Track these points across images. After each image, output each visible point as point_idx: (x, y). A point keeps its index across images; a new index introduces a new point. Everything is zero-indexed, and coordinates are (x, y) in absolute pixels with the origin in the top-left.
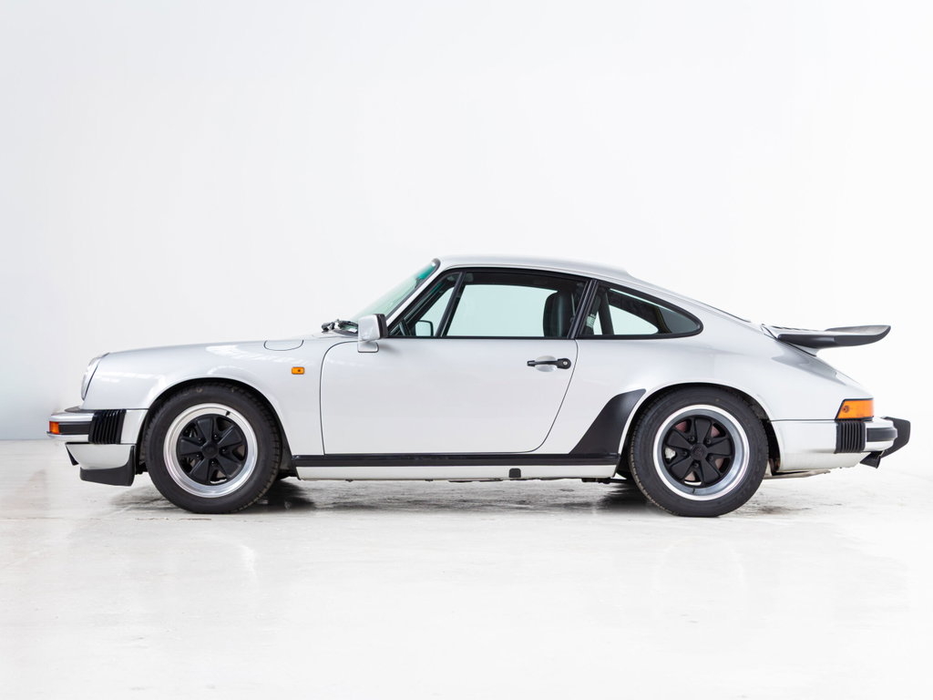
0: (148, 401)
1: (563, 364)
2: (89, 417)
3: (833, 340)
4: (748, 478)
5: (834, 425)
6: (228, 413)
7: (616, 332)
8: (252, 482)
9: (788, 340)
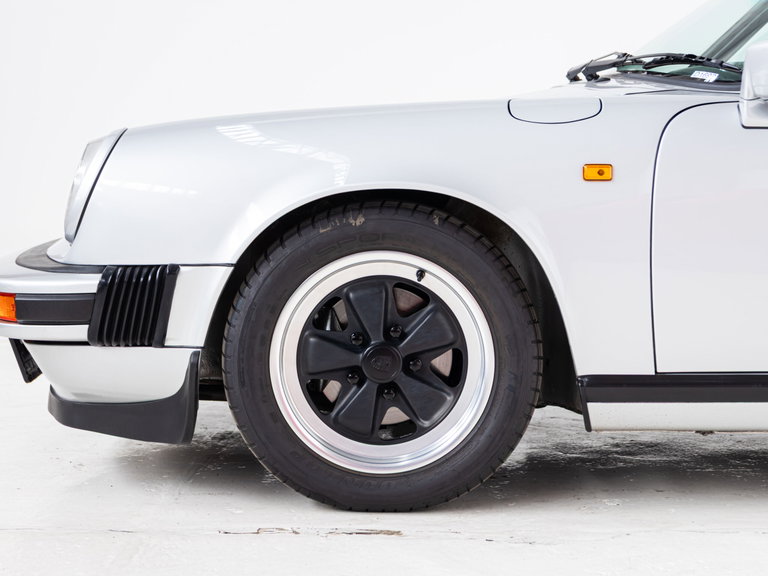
0: (234, 248)
2: (90, 284)
6: (421, 273)
8: (482, 438)
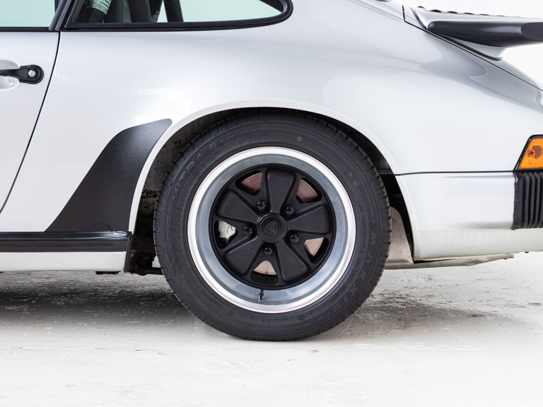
1: (30, 75)
3: (519, 30)
4: (352, 275)
5: (511, 181)
7: (187, 17)
9: (446, 31)
